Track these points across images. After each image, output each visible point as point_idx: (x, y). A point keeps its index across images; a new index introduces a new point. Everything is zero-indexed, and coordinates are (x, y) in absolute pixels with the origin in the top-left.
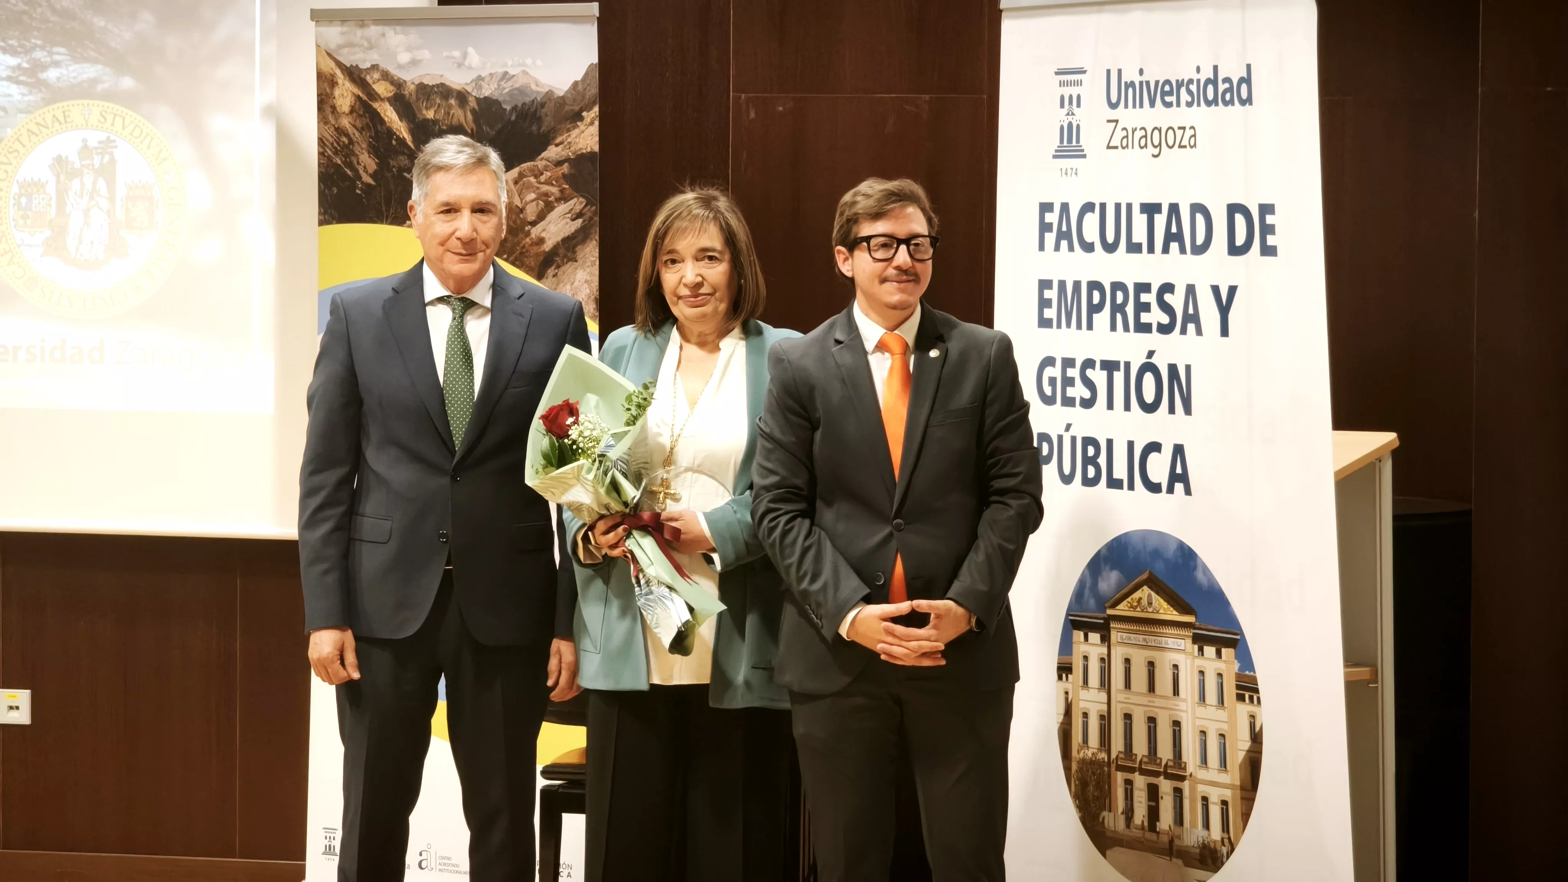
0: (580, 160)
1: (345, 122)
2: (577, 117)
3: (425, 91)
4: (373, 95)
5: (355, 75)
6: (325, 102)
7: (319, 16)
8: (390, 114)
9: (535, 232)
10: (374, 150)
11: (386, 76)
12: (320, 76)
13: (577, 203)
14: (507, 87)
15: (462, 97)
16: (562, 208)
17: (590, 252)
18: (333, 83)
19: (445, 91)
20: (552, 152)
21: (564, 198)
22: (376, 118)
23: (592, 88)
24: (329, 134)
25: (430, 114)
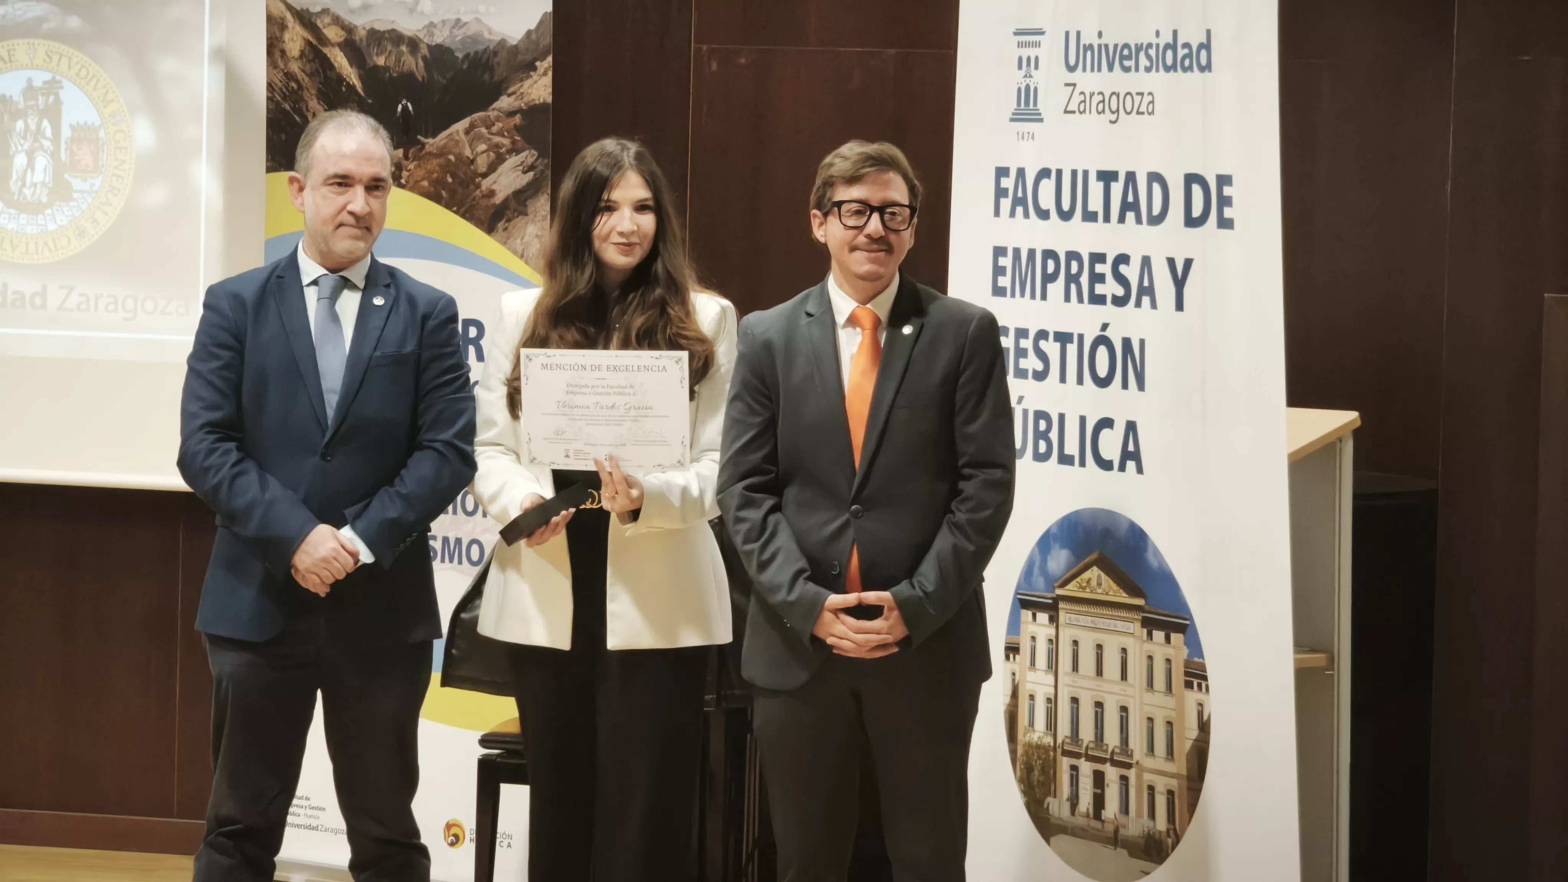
0: (532, 112)
1: (295, 67)
2: (531, 67)
3: (376, 37)
4: (322, 39)
5: (305, 18)
6: (274, 46)
8: (340, 60)
9: (486, 184)
10: (323, 97)
11: (337, 21)
12: (270, 19)
13: (528, 156)
14: (460, 34)
15: (413, 44)
16: (513, 161)
17: (541, 206)
18: (283, 27)
19: (396, 38)
20: (504, 102)
21: (515, 150)
22: (326, 64)
23: (548, 40)
24: (278, 79)
25: (381, 61)
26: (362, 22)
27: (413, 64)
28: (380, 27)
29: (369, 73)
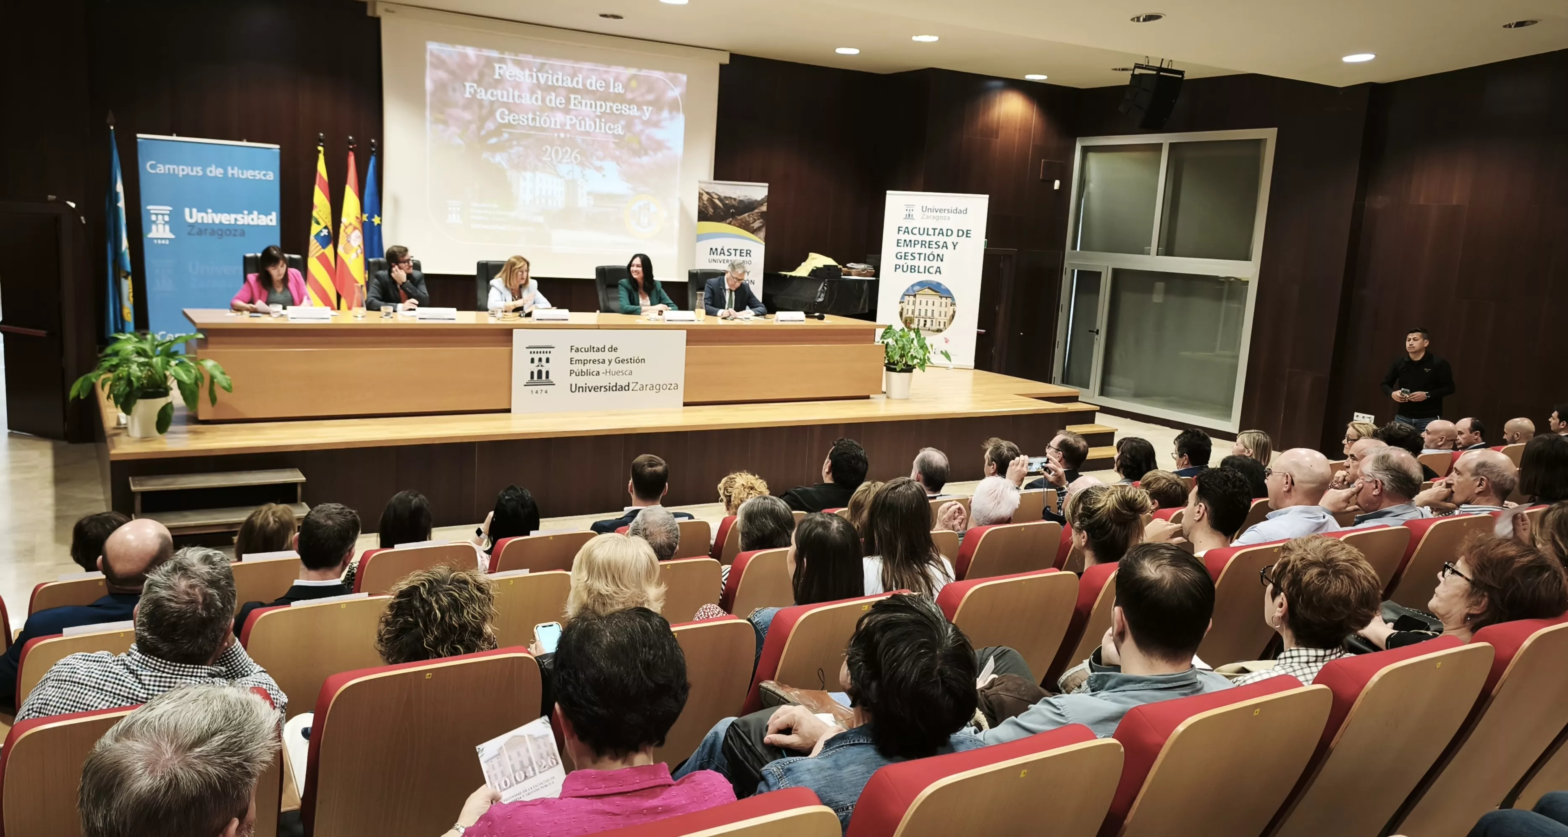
0: (763, 213)
1: (705, 202)
2: (762, 205)
3: (726, 198)
4: (713, 198)
5: (708, 193)
6: (700, 198)
7: (700, 182)
8: (717, 202)
9: (752, 225)
10: (713, 208)
11: (716, 194)
12: (700, 193)
13: (761, 220)
14: (746, 198)
15: (735, 199)
16: (758, 221)
17: (764, 229)
18: (702, 194)
19: (731, 198)
20: (756, 211)
21: (759, 219)
22: (714, 202)
23: (766, 199)
24: (701, 204)
25: (727, 202)
26: (723, 195)
27: (734, 202)
28: (727, 196)
29: (724, 204)
